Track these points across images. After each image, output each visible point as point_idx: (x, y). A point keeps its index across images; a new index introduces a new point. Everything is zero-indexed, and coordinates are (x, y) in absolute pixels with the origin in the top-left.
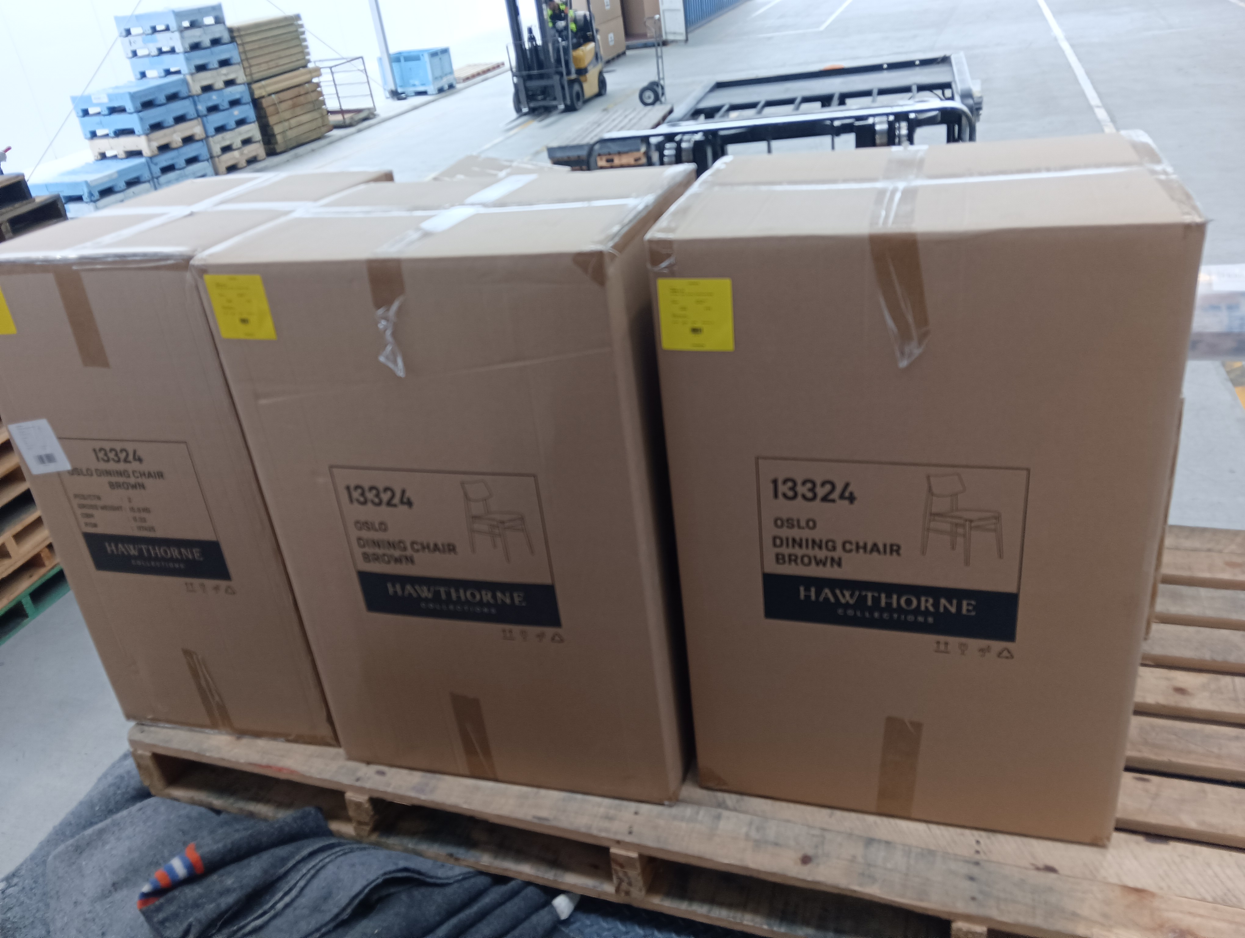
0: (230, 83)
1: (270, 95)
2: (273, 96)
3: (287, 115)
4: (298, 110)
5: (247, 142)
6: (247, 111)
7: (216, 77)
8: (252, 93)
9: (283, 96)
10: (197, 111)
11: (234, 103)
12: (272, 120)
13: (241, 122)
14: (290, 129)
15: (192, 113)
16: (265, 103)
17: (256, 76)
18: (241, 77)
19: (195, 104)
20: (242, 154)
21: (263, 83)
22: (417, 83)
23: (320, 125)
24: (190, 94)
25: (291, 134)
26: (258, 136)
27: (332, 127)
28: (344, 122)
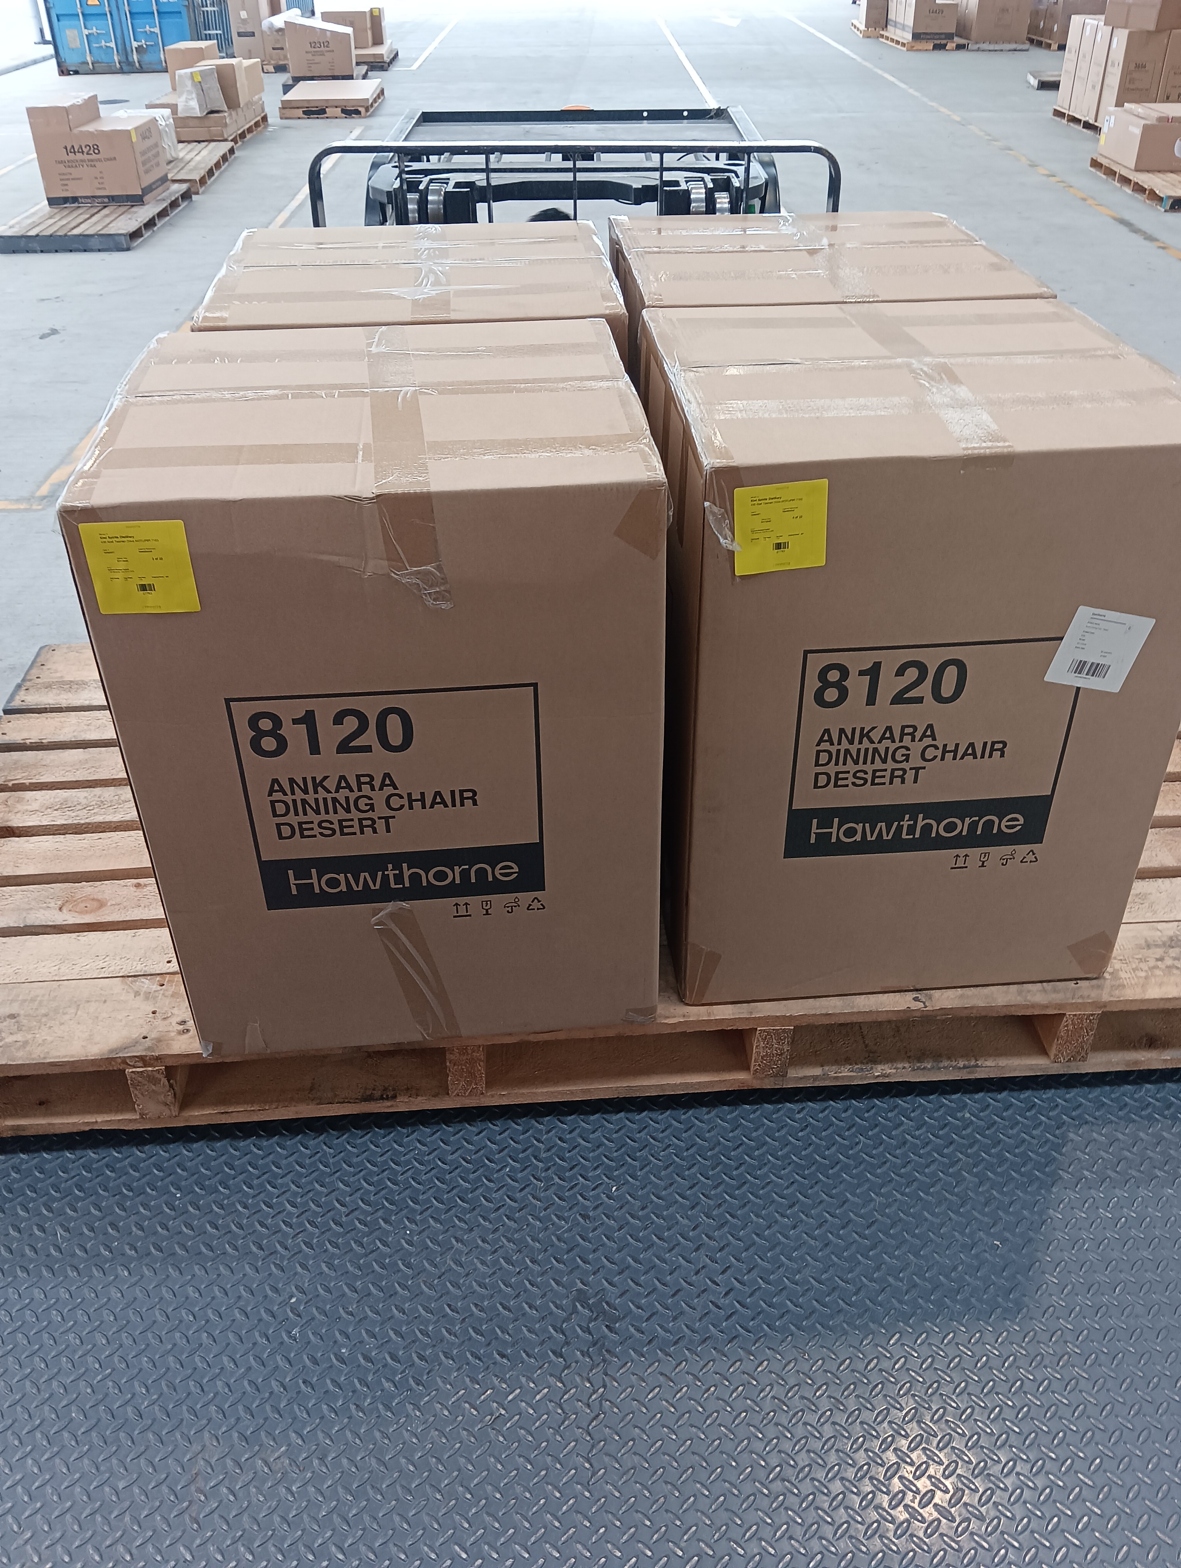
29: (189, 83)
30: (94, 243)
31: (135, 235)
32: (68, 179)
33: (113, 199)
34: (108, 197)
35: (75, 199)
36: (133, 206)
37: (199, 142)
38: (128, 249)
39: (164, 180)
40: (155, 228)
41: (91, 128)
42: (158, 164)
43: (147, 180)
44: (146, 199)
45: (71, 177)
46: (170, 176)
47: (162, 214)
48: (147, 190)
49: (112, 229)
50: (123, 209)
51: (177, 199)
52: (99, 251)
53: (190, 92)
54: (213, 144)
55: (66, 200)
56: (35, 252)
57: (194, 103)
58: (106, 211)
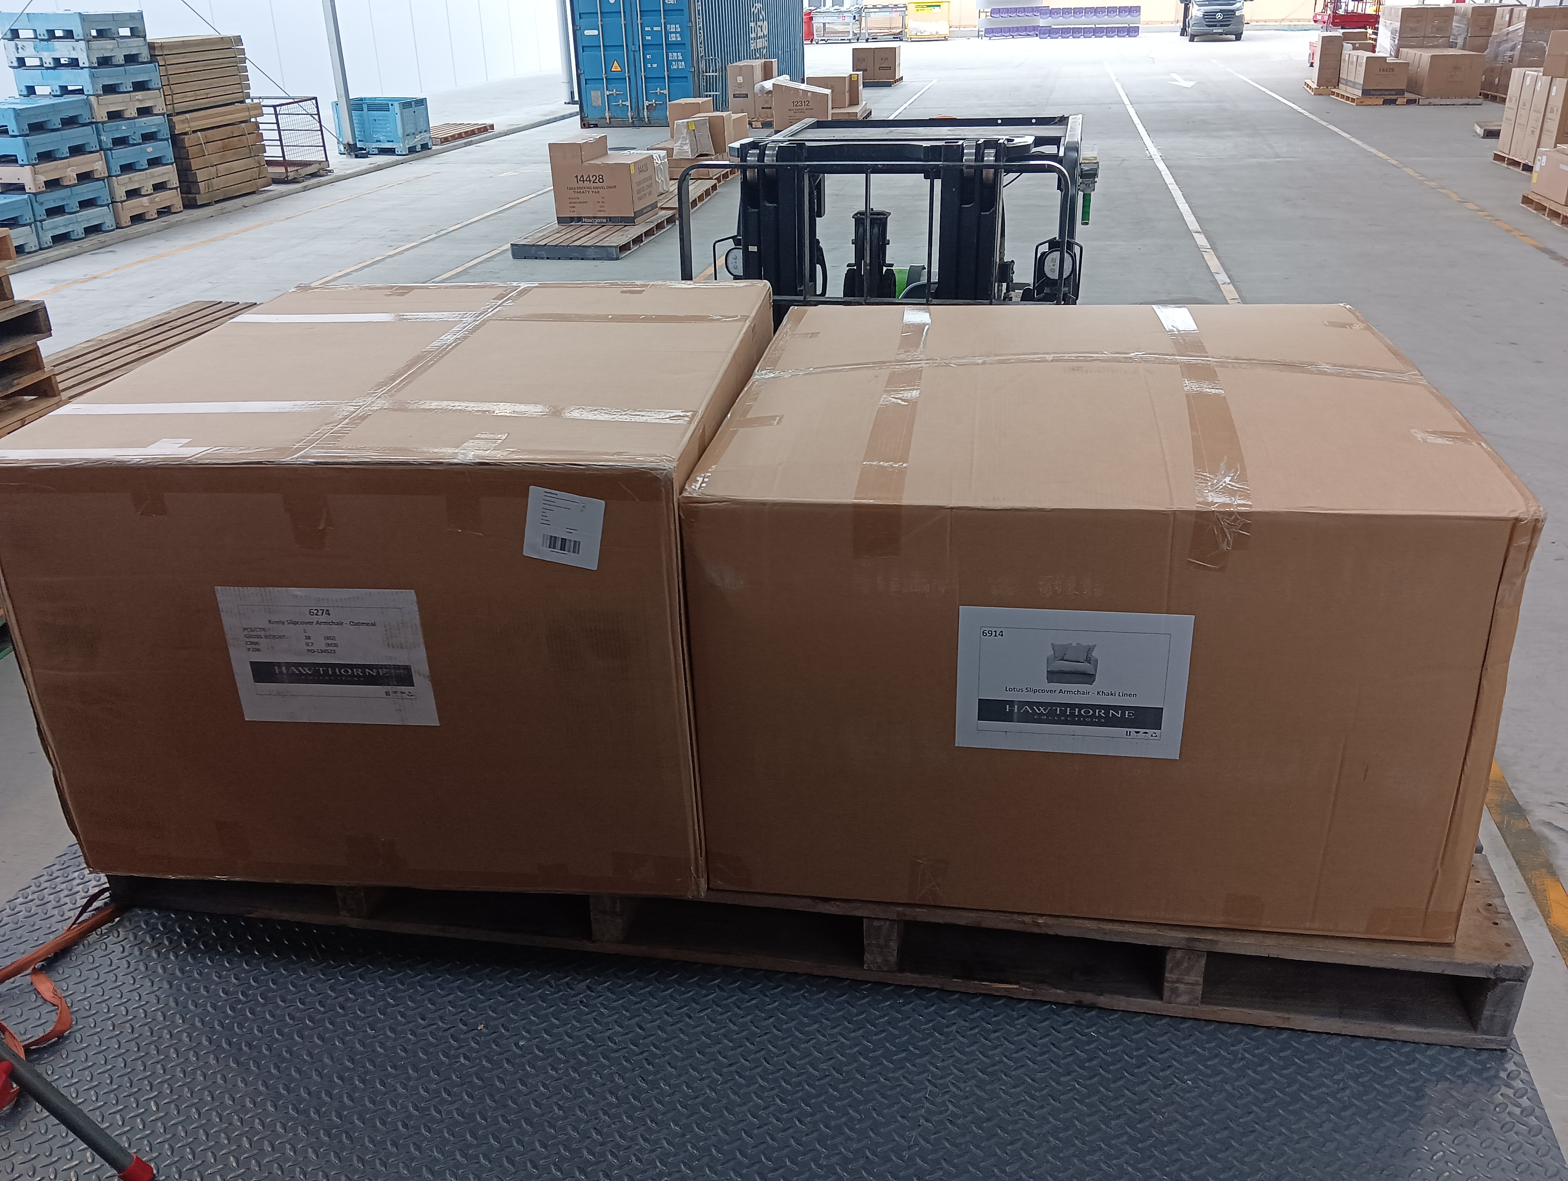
0: (144, 112)
1: (194, 132)
2: (199, 133)
3: (215, 159)
4: (230, 155)
5: (159, 187)
6: (164, 149)
7: (129, 103)
8: (172, 127)
9: (210, 134)
10: (100, 141)
11: (148, 137)
12: (195, 164)
13: (154, 162)
14: (218, 176)
15: (94, 145)
16: (188, 141)
17: (179, 107)
18: (160, 107)
19: (99, 135)
20: (151, 202)
21: (187, 115)
22: (382, 138)
23: (256, 176)
24: (93, 120)
25: (217, 183)
26: (175, 182)
27: (270, 181)
28: (287, 177)
29: (685, 131)
30: (590, 252)
31: (624, 248)
32: (575, 203)
33: (610, 219)
34: (606, 218)
35: (579, 219)
36: (626, 226)
38: (617, 259)
39: (654, 206)
40: (641, 244)
41: (598, 162)
42: (650, 193)
43: (639, 206)
44: (637, 220)
45: (577, 201)
46: (659, 205)
47: (649, 233)
48: (640, 213)
49: (605, 243)
50: (617, 228)
51: (661, 223)
52: (594, 259)
53: (684, 139)
55: (572, 219)
56: (543, 258)
57: (687, 148)
58: (603, 229)
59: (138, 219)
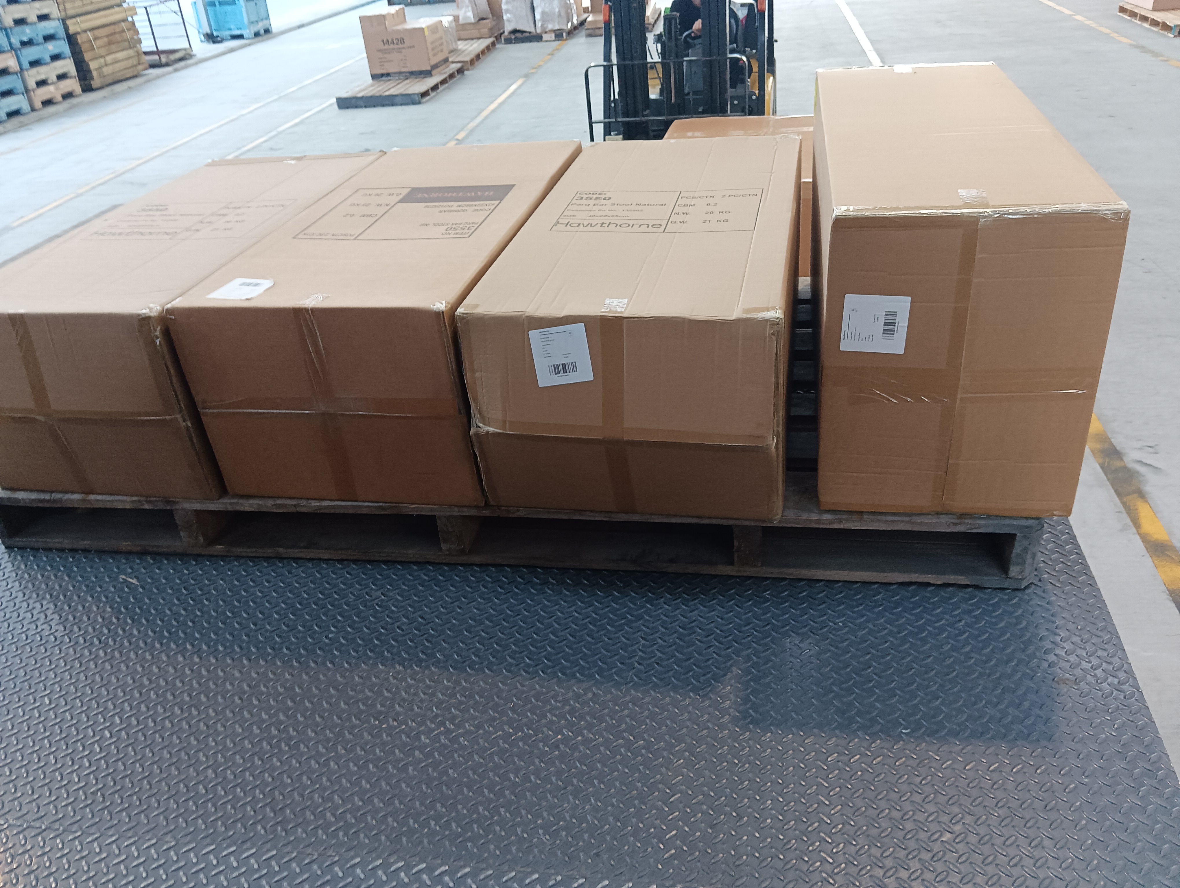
0: (43, 18)
1: (85, 31)
2: (88, 33)
3: (103, 51)
4: (114, 47)
5: (62, 77)
6: (63, 47)
7: (29, 11)
8: (66, 29)
9: (98, 33)
10: (10, 44)
11: (49, 38)
12: (87, 56)
13: (55, 57)
14: (106, 65)
15: (6, 46)
16: (80, 39)
17: (70, 12)
18: (55, 13)
19: (8, 38)
20: (57, 89)
21: (78, 19)
22: (232, 27)
23: (135, 63)
24: (3, 26)
25: (106, 70)
26: (73, 71)
27: (147, 65)
28: (161, 62)
29: (467, 1)
30: (398, 100)
31: (424, 94)
32: (384, 62)
33: (412, 73)
34: (409, 72)
35: (388, 75)
36: (424, 77)
37: (472, 39)
38: (419, 103)
39: (446, 61)
40: (438, 90)
41: (399, 27)
42: (442, 51)
43: (434, 61)
44: (433, 72)
45: (386, 60)
46: (450, 60)
47: (443, 82)
48: (435, 67)
49: (410, 91)
50: (418, 79)
51: (454, 73)
52: (402, 105)
53: (467, 7)
54: (481, 40)
55: (382, 75)
56: (361, 107)
57: (470, 14)
58: (407, 81)
59: (47, 103)
